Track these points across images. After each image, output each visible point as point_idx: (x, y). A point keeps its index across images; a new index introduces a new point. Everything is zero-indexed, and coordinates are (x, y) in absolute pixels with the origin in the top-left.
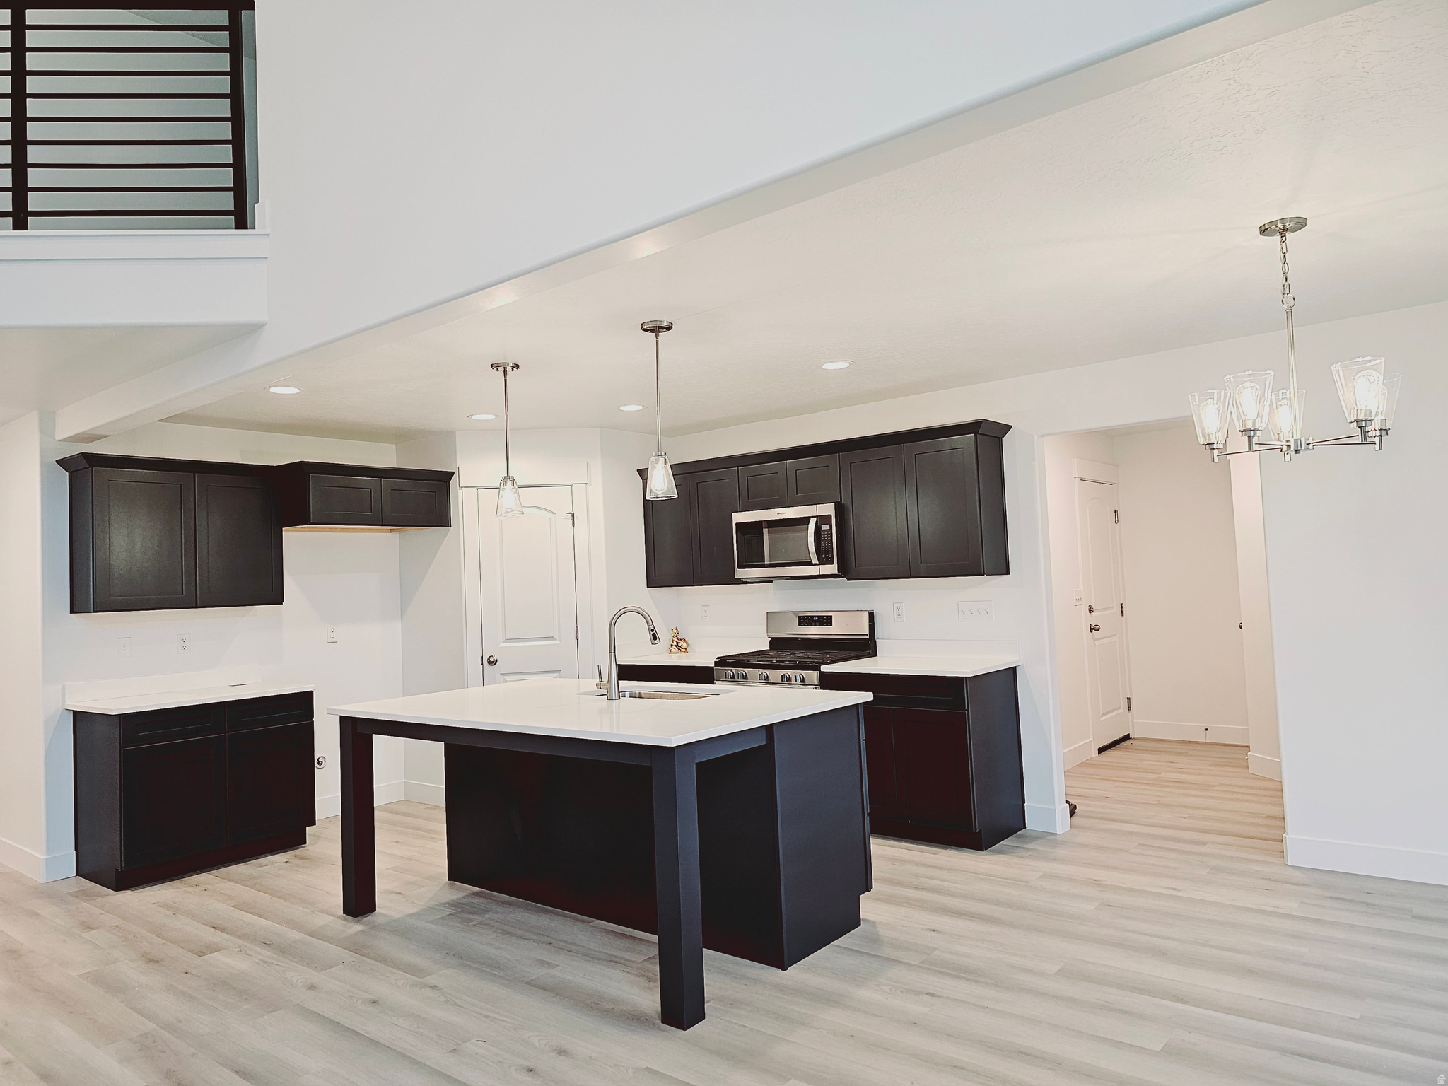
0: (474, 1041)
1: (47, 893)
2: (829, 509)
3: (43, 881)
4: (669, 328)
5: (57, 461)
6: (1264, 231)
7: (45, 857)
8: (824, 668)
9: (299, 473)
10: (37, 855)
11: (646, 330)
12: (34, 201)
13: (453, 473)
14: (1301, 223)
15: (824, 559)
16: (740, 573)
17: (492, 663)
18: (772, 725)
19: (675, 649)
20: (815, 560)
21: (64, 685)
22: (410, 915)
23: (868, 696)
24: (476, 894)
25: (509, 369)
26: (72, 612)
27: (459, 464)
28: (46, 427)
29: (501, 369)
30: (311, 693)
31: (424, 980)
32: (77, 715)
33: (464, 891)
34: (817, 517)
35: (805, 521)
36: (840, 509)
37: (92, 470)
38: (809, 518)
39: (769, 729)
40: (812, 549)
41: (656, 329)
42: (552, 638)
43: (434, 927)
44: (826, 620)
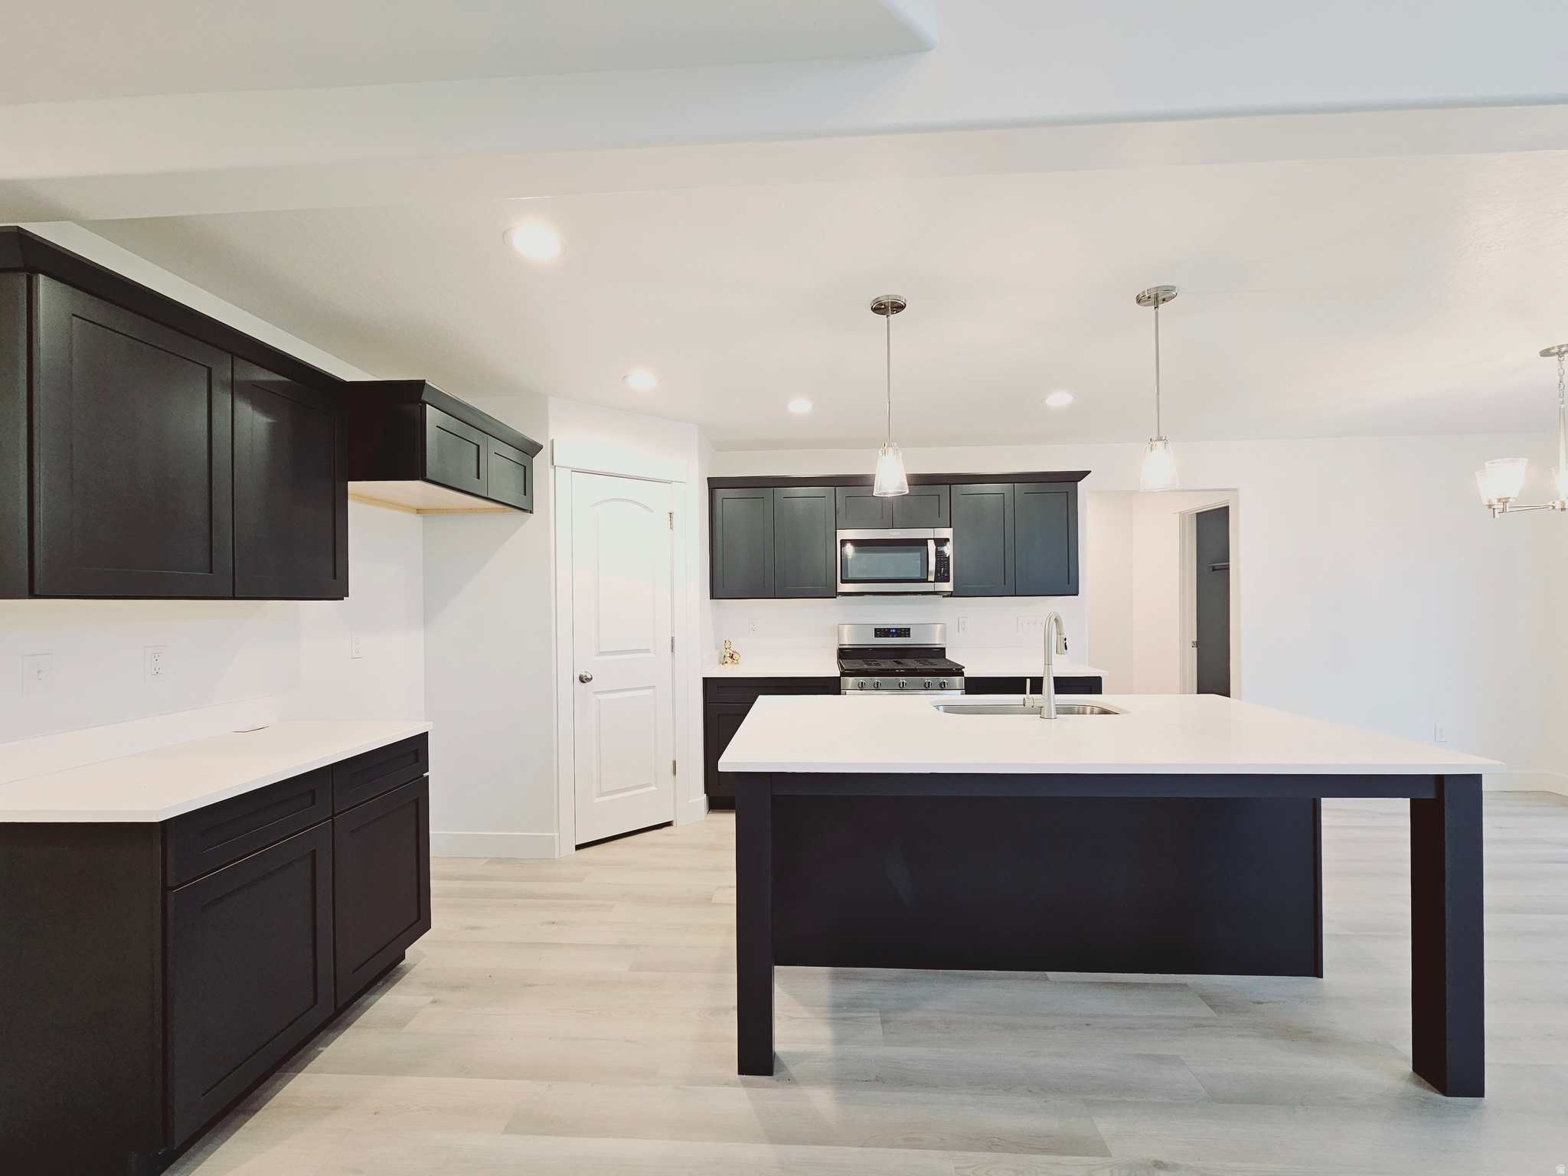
2: (948, 534)
13: (542, 446)
15: (942, 577)
16: (841, 588)
17: (584, 680)
19: (729, 660)
20: (933, 578)
27: (549, 436)
30: (426, 736)
34: (936, 539)
35: (923, 542)
36: (956, 534)
37: (31, 279)
38: (928, 540)
40: (931, 567)
42: (647, 651)
44: (904, 632)
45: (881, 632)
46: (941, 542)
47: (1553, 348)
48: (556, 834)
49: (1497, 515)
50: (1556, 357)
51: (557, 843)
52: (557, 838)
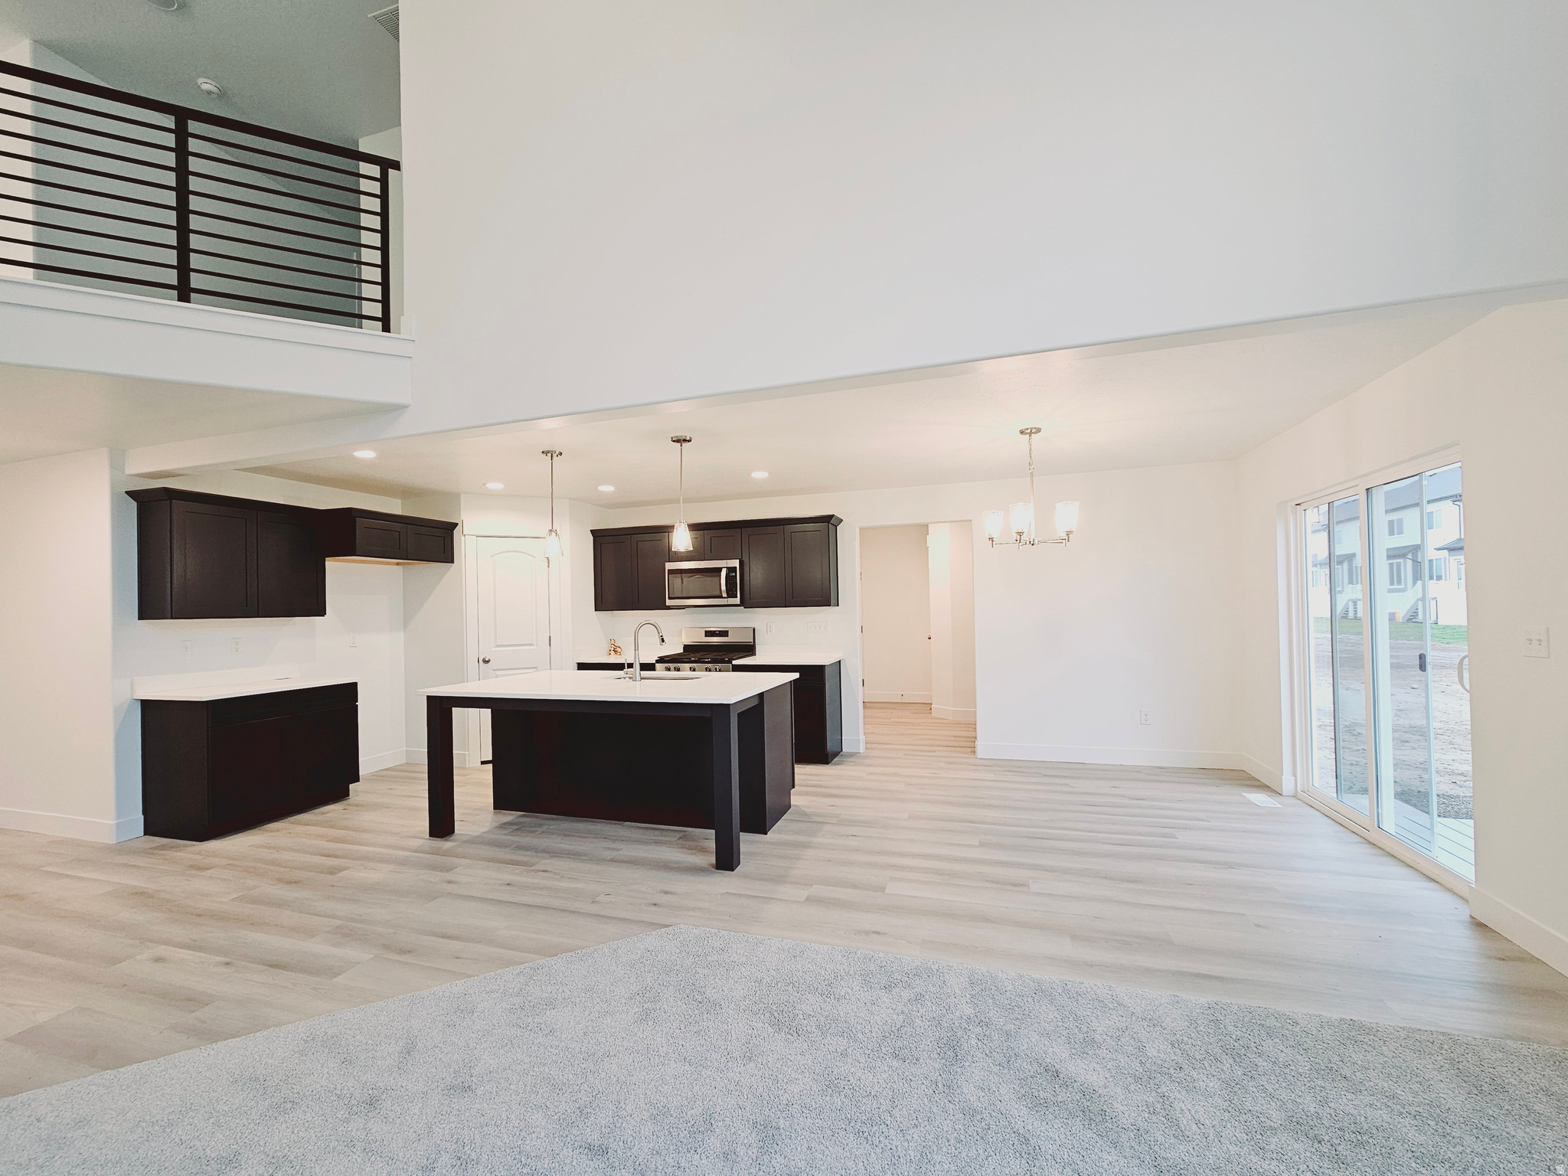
0: (603, 895)
1: (119, 849)
2: (736, 563)
3: (113, 841)
4: (689, 441)
5: (126, 492)
6: (1022, 432)
7: (115, 822)
8: (734, 662)
9: (348, 516)
10: (108, 822)
11: (674, 441)
12: (196, 281)
13: (457, 524)
14: (1039, 430)
15: (731, 594)
16: (669, 602)
17: (486, 662)
18: (763, 693)
19: (613, 653)
20: (725, 595)
21: (133, 680)
22: (485, 832)
23: (796, 675)
24: (522, 816)
25: (555, 455)
26: (140, 618)
27: (463, 517)
28: (116, 463)
29: (549, 455)
30: (355, 684)
31: (532, 868)
32: (145, 704)
33: (510, 816)
34: (727, 568)
35: (719, 570)
36: (741, 563)
37: (171, 502)
38: (722, 568)
39: (761, 695)
40: (724, 588)
41: (680, 441)
42: (532, 645)
43: (510, 837)
44: (724, 634)
45: (709, 634)
46: (731, 570)
47: (1027, 429)
48: (467, 753)
49: (1021, 548)
50: (1028, 436)
51: (467, 759)
52: (467, 755)
